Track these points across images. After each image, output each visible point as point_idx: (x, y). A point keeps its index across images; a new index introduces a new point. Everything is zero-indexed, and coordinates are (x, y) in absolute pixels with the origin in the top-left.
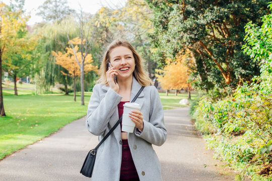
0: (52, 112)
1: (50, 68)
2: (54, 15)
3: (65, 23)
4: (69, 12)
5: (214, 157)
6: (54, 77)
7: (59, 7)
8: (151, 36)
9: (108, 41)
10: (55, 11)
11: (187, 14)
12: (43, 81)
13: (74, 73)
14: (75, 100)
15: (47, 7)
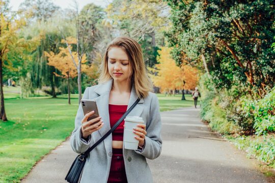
0: (52, 116)
1: (37, 69)
2: (37, 12)
3: (52, 21)
4: (53, 9)
5: (247, 157)
6: (41, 79)
7: (43, 4)
8: (167, 35)
9: (96, 39)
10: (39, 8)
11: (210, 12)
12: (29, 83)
13: (68, 75)
14: (69, 103)
15: (30, 4)
